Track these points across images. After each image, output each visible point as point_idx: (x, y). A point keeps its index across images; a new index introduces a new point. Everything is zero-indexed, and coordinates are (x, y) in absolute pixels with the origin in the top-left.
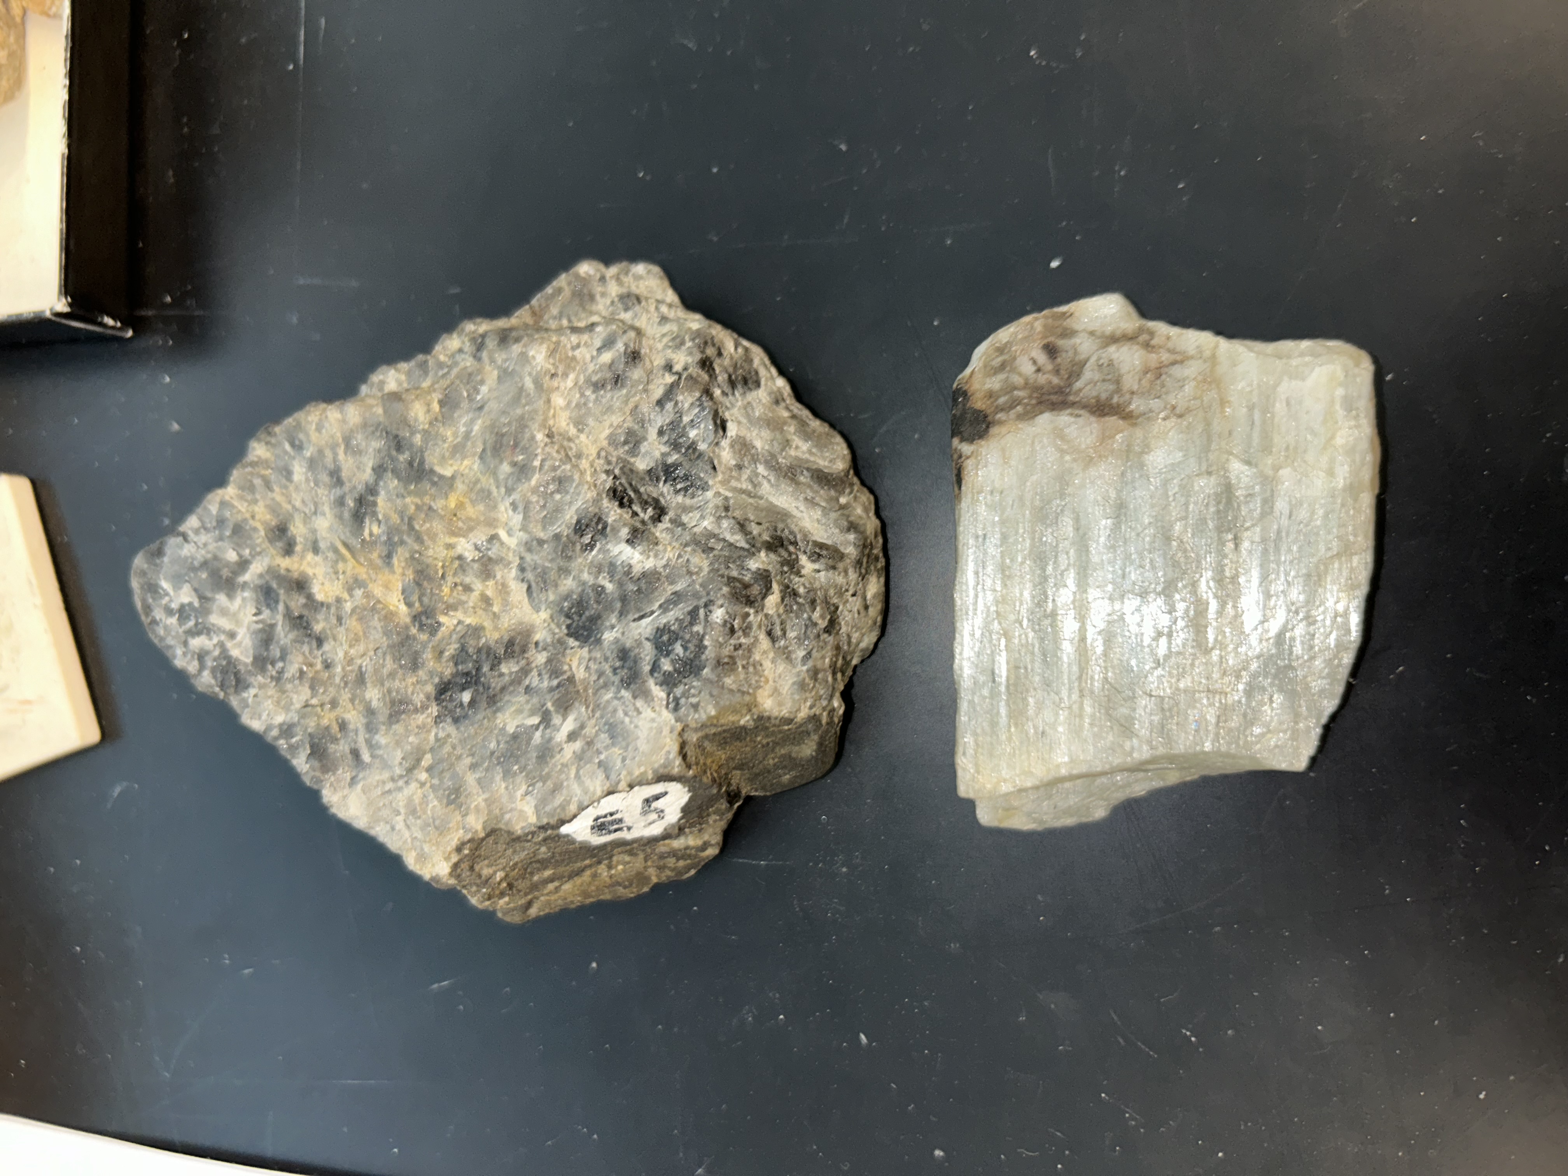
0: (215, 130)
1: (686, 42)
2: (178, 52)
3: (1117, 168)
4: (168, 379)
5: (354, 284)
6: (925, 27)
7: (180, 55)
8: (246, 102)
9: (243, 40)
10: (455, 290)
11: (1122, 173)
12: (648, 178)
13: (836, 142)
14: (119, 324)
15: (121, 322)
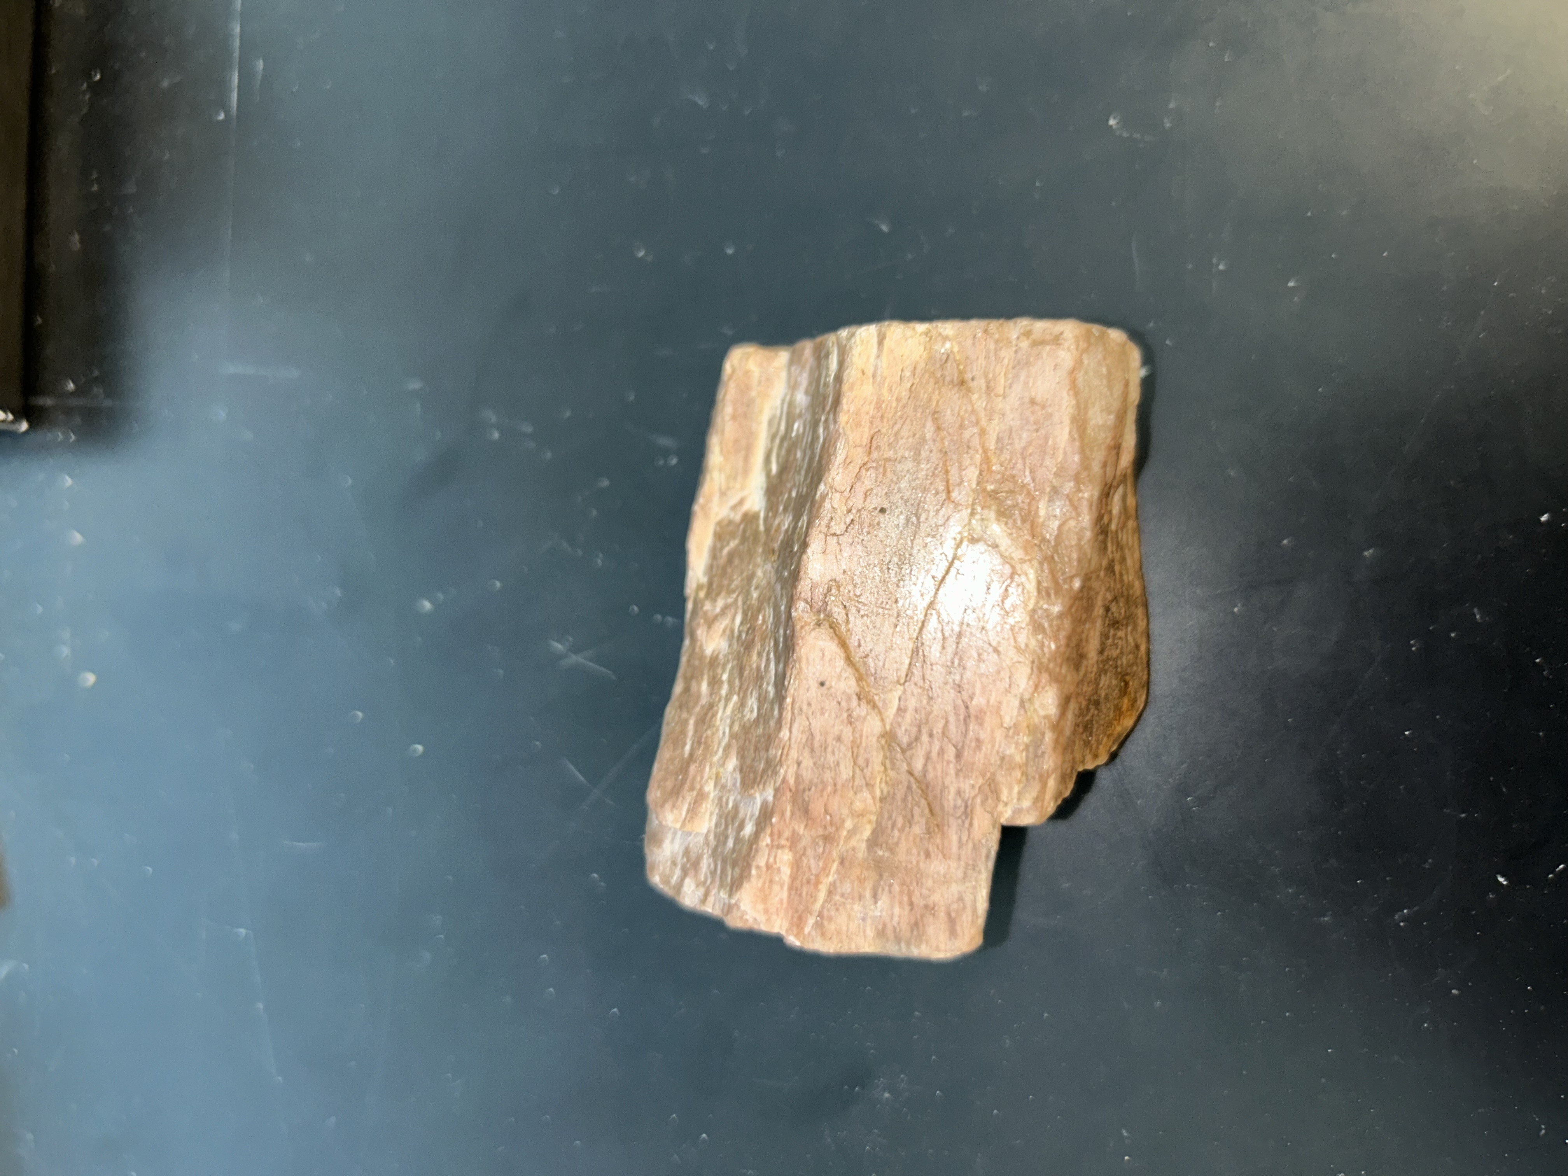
0: (131, 188)
1: (696, 99)
2: (87, 97)
3: (1214, 261)
4: (69, 481)
5: (295, 373)
6: (983, 88)
7: (89, 99)
8: (167, 156)
9: (165, 83)
10: (415, 385)
11: (1221, 267)
12: (650, 258)
13: (876, 222)
14: (10, 417)
15: (13, 413)
